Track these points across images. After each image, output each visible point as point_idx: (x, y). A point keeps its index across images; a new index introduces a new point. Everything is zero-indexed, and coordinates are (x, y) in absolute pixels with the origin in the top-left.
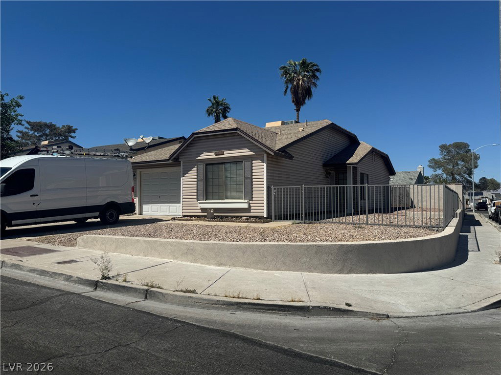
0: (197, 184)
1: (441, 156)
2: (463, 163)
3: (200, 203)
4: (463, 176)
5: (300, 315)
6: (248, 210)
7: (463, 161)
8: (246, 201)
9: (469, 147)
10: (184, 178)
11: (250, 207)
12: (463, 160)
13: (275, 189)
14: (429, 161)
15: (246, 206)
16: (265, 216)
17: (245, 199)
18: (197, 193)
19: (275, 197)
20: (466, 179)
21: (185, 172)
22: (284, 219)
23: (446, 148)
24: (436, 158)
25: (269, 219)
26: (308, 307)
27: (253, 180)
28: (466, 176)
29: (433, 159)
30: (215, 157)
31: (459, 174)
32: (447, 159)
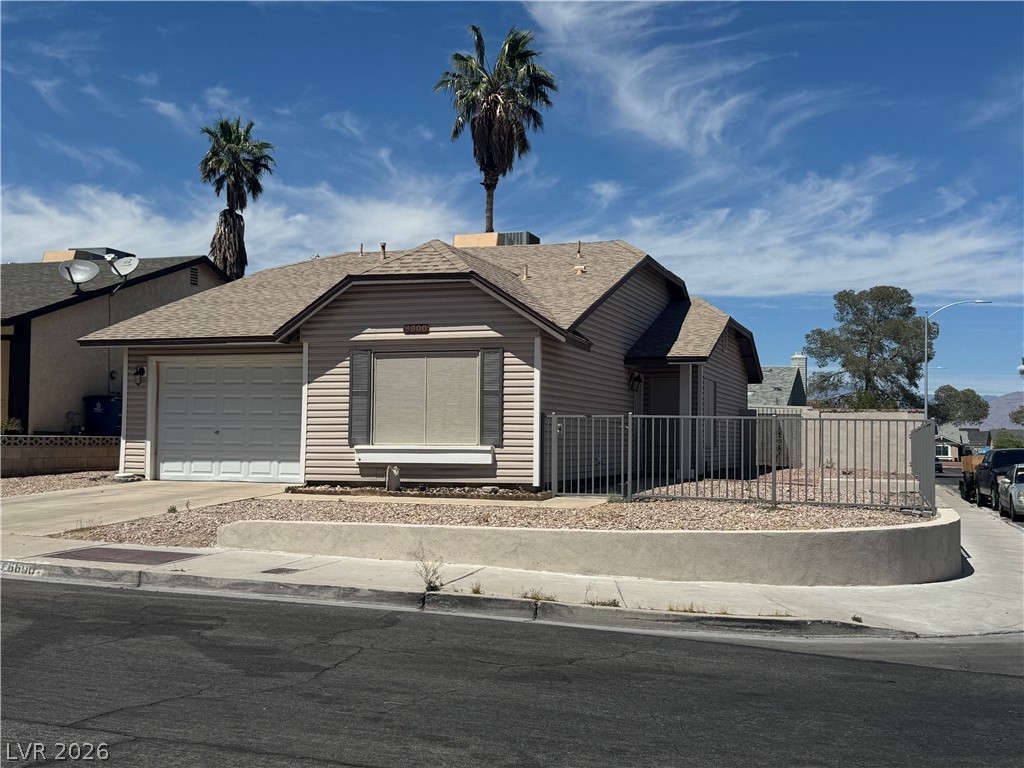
0: (350, 403)
1: (839, 325)
2: (895, 345)
3: (359, 451)
4: (894, 381)
5: (794, 634)
6: (490, 470)
7: (896, 339)
8: (489, 448)
9: (910, 301)
10: (313, 385)
11: (495, 461)
12: (895, 336)
13: (560, 420)
14: (807, 336)
15: (487, 459)
16: (536, 483)
17: (482, 442)
18: (350, 424)
19: (560, 439)
20: (902, 388)
21: (316, 372)
22: (582, 491)
23: (854, 300)
24: (826, 329)
25: (544, 490)
26: (805, 622)
27: (506, 398)
28: (903, 381)
29: (819, 332)
30: (403, 336)
31: (885, 376)
32: (854, 333)
